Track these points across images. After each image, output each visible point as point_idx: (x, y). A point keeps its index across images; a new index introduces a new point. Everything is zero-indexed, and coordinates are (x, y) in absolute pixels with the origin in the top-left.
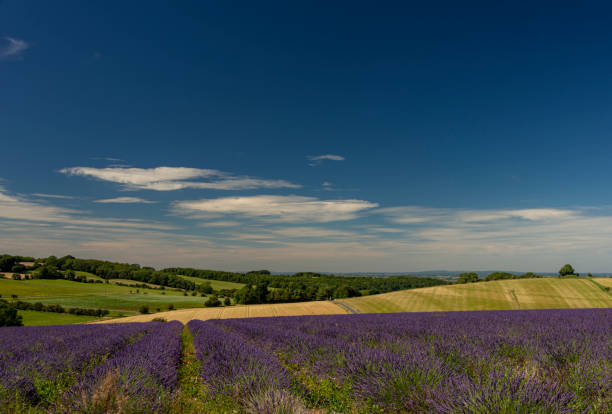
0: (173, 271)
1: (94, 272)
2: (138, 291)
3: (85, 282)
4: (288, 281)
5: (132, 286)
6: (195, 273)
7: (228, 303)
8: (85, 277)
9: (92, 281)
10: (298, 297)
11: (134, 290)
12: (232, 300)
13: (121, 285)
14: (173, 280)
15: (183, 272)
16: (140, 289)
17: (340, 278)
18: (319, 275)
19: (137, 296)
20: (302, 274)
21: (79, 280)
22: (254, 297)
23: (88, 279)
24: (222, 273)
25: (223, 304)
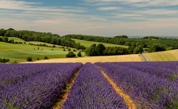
0: (70, 36)
1: (21, 38)
2: (38, 48)
3: (13, 43)
4: (136, 42)
6: (82, 38)
7: (80, 55)
8: (13, 41)
9: (17, 43)
10: (121, 52)
11: (36, 47)
12: (83, 54)
13: (32, 44)
14: (64, 42)
15: (76, 37)
16: (40, 47)
17: (170, 39)
18: (157, 38)
19: (39, 51)
20: (147, 38)
21: (10, 42)
22: (96, 52)
23: (15, 41)
25: (77, 56)
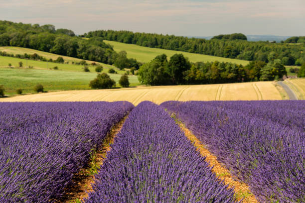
0: (102, 35)
2: (21, 65)
4: (268, 50)
5: (19, 56)
6: (131, 39)
7: (125, 83)
10: (230, 75)
11: (15, 62)
12: (133, 79)
13: (4, 54)
14: (84, 49)
15: (116, 37)
16: (24, 61)
19: (21, 71)
20: (296, 40)
22: (166, 75)
24: (173, 37)
25: (118, 84)
